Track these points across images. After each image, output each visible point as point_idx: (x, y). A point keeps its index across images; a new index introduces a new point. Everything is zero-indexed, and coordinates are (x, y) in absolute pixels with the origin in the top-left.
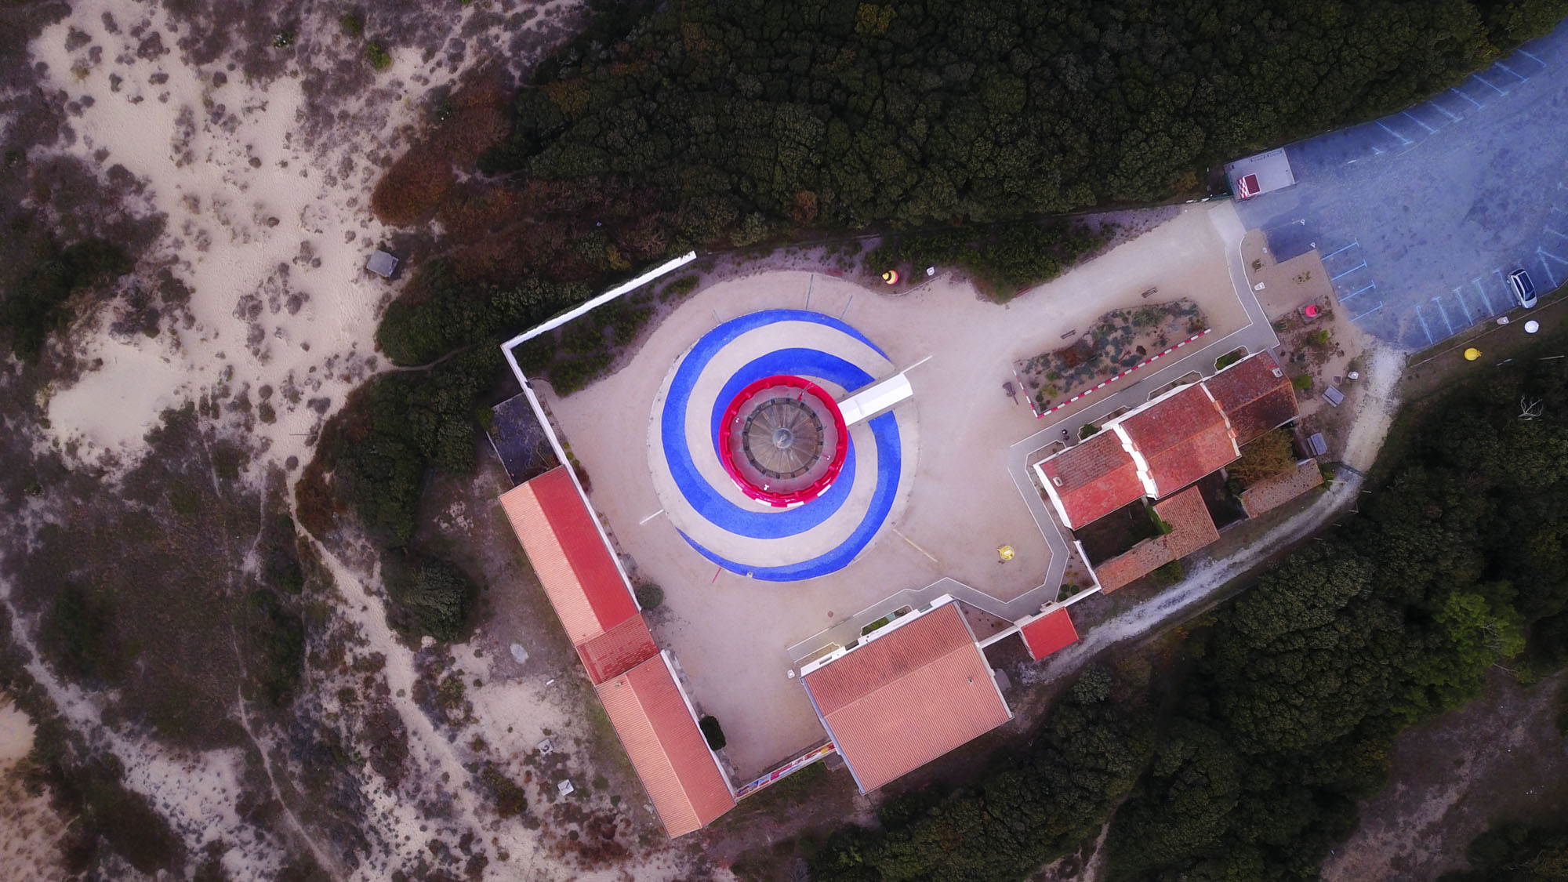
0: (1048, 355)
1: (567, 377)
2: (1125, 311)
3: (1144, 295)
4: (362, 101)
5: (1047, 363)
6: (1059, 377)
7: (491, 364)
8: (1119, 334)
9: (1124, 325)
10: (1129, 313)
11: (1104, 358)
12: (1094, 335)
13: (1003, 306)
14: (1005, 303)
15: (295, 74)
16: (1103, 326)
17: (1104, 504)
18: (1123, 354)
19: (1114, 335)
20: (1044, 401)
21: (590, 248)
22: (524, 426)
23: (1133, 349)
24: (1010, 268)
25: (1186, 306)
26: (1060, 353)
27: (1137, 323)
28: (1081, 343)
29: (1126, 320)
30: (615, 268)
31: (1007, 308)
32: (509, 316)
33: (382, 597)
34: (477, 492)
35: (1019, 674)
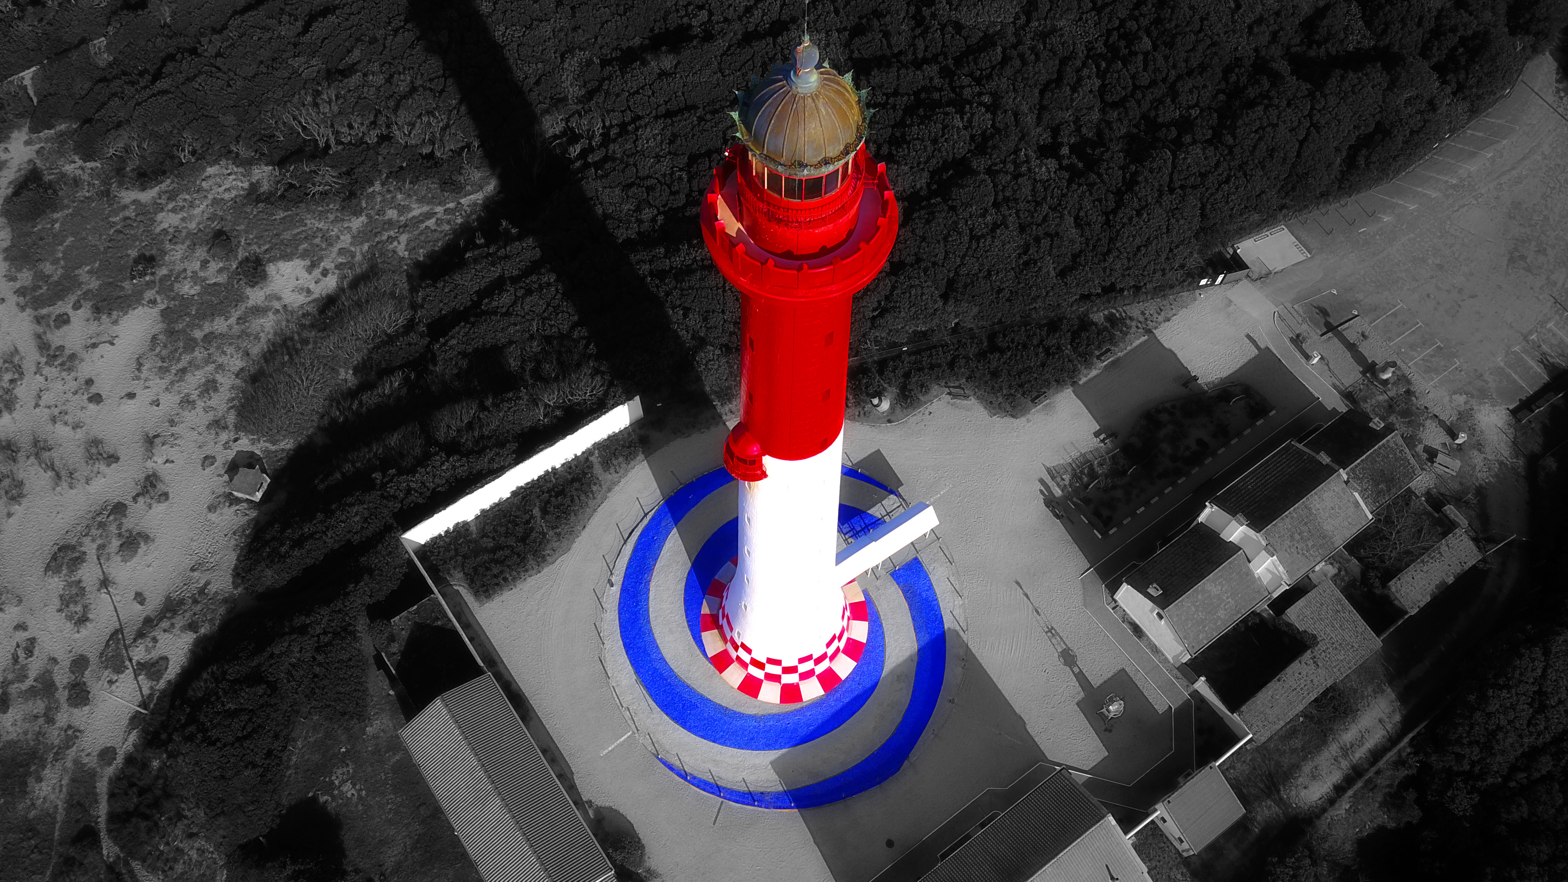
4: (232, 320)
8: (1169, 429)
9: (1172, 420)
11: (1160, 459)
13: (1023, 419)
14: (1022, 416)
15: (153, 302)
16: (1148, 425)
17: (1221, 613)
18: (1182, 450)
19: (1164, 431)
20: (1104, 519)
23: (1192, 444)
24: (1019, 374)
27: (1187, 415)
29: (1172, 414)
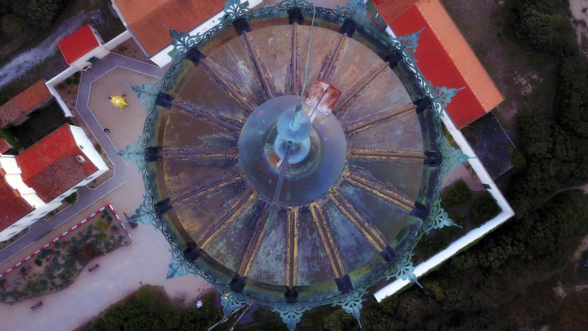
0: (107, 252)
1: (459, 196)
2: (54, 290)
3: (41, 304)
5: (107, 245)
6: (96, 236)
7: (519, 199)
8: (56, 273)
9: (54, 280)
10: (51, 289)
11: (66, 254)
12: (75, 270)
13: (144, 284)
14: (143, 287)
16: (69, 277)
17: (46, 146)
18: (51, 259)
19: (60, 272)
20: (106, 217)
21: (457, 296)
22: (489, 156)
23: (44, 263)
24: (142, 313)
25: (9, 299)
26: (98, 254)
27: (44, 282)
28: (84, 263)
29: (53, 284)
30: (435, 282)
31: (141, 283)
32: (510, 236)
33: (574, 20)
34: (514, 104)
35: (104, 15)
